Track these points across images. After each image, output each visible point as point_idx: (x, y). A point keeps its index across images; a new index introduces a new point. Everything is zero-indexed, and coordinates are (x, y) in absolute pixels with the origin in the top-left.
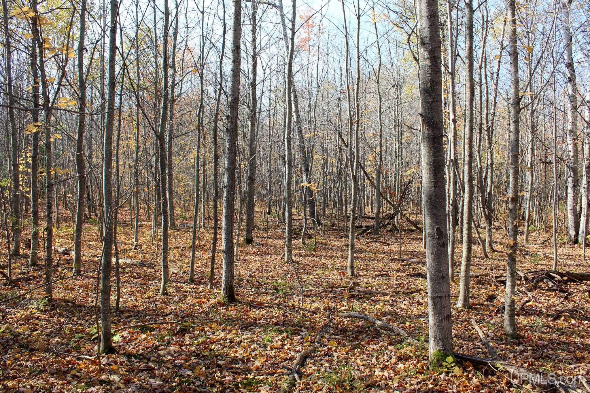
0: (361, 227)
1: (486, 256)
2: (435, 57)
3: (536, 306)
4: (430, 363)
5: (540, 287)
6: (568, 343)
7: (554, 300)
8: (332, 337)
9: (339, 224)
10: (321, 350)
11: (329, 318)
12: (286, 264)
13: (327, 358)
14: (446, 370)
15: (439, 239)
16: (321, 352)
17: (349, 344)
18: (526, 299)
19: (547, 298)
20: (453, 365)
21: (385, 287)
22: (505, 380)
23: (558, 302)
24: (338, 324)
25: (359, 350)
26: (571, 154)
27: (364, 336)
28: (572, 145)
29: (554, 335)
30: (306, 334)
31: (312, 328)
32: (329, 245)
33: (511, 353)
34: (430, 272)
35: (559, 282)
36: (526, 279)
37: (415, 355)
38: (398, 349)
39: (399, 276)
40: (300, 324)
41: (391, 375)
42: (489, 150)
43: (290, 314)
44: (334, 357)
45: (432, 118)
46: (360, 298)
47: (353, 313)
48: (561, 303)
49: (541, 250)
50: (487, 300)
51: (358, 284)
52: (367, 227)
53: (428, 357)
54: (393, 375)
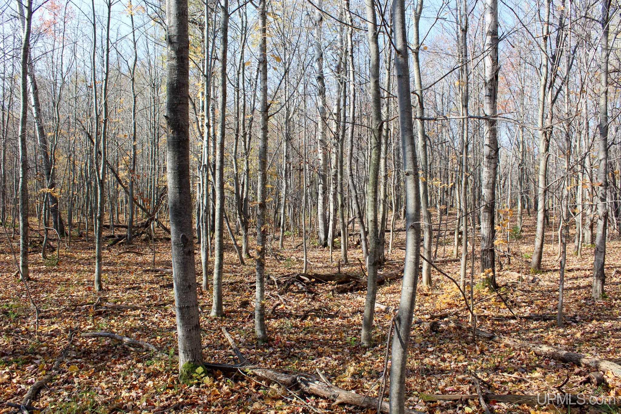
0: (113, 237)
1: (243, 263)
2: (182, 57)
3: (286, 308)
4: (181, 376)
5: (291, 290)
6: (312, 341)
7: (303, 301)
8: (73, 361)
9: (87, 234)
10: (59, 377)
11: (70, 340)
12: (21, 283)
13: (66, 386)
14: (196, 381)
15: (185, 247)
16: (59, 379)
17: (93, 366)
18: (278, 302)
19: (297, 300)
20: (203, 375)
21: (136, 301)
22: (253, 384)
23: (306, 303)
24: (81, 345)
25: (104, 372)
26: (321, 162)
27: (110, 356)
28: (322, 154)
29: (301, 334)
30: (41, 362)
31: (51, 353)
32: (76, 258)
33: (261, 356)
34: (176, 281)
35: (308, 284)
36: (279, 283)
37: (165, 369)
38: (148, 366)
39: (152, 288)
40: (34, 350)
41: (139, 395)
42: (246, 156)
43: (22, 340)
44: (75, 383)
45: (178, 121)
46: (107, 315)
47: (99, 332)
48: (309, 304)
49: (295, 254)
50: (240, 307)
51: (106, 300)
52: (119, 236)
53: (178, 371)
54: (141, 394)
